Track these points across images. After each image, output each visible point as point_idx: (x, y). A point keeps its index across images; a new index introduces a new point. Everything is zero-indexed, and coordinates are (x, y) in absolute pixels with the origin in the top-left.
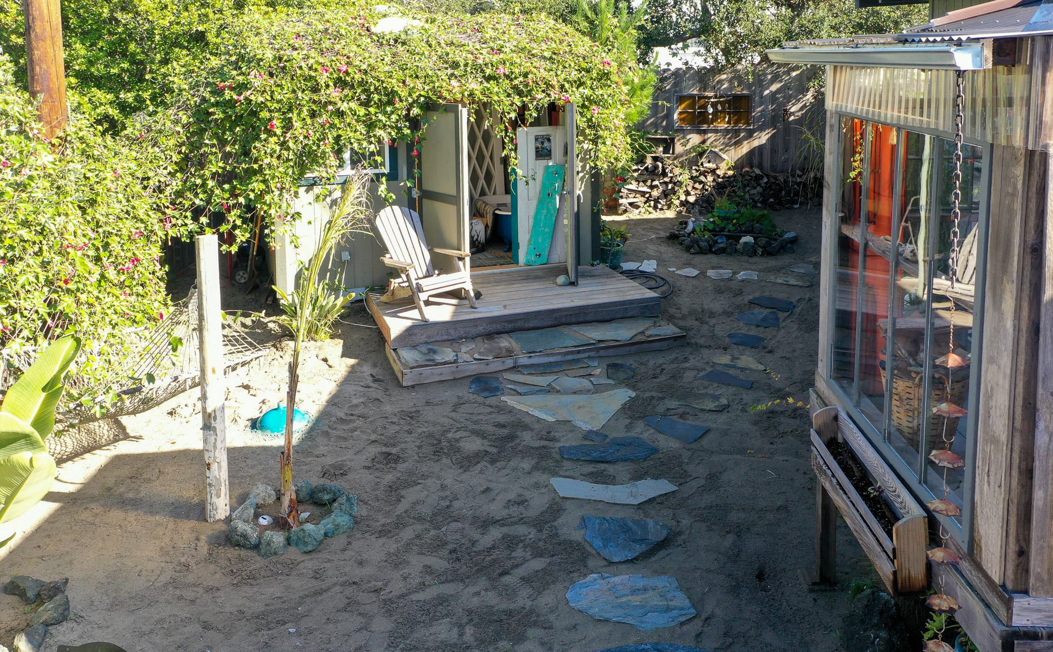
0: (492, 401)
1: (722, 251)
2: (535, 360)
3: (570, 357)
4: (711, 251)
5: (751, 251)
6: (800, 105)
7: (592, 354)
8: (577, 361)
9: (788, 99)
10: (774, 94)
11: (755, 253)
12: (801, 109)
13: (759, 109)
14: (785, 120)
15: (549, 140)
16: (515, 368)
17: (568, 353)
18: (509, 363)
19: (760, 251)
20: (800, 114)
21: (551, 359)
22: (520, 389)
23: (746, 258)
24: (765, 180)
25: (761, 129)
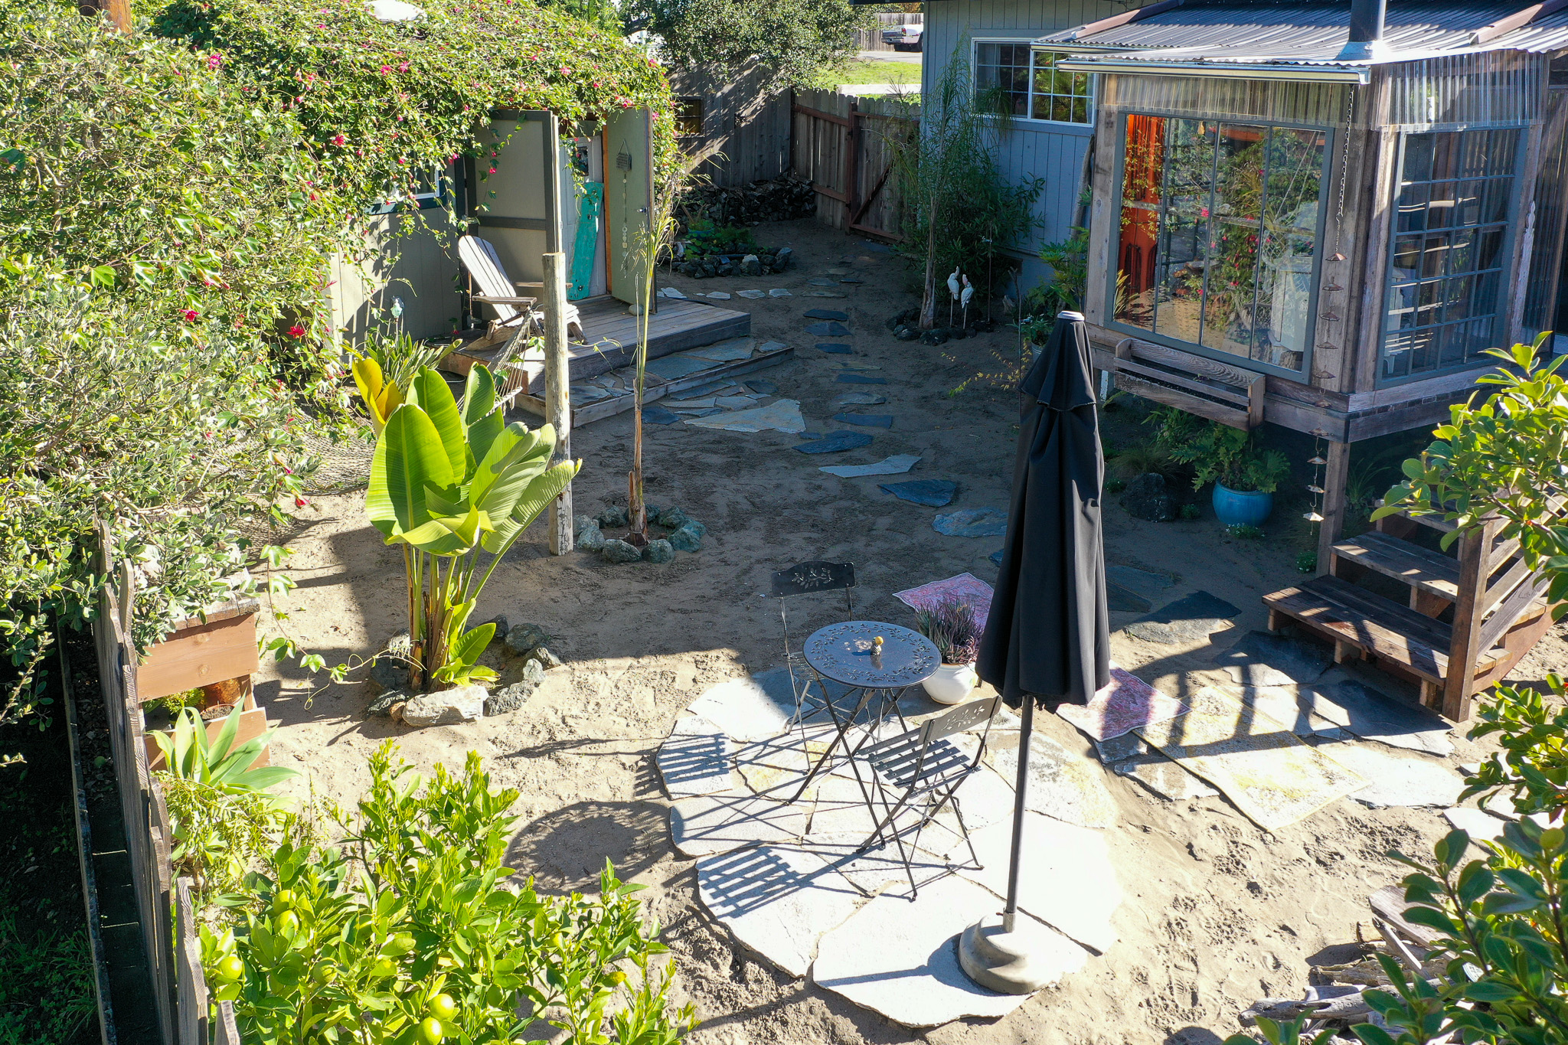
0: (674, 426)
1: (728, 273)
2: (683, 386)
3: (708, 380)
4: (717, 275)
5: (755, 271)
6: (751, 109)
7: (725, 375)
8: (716, 382)
9: (740, 102)
10: (725, 96)
11: (761, 273)
12: (753, 113)
13: (711, 114)
14: (737, 127)
15: (586, 153)
16: (667, 396)
17: (707, 376)
18: (662, 391)
19: (767, 269)
20: (751, 119)
21: (694, 384)
22: (694, 412)
23: (754, 278)
24: (724, 195)
25: (714, 136)
